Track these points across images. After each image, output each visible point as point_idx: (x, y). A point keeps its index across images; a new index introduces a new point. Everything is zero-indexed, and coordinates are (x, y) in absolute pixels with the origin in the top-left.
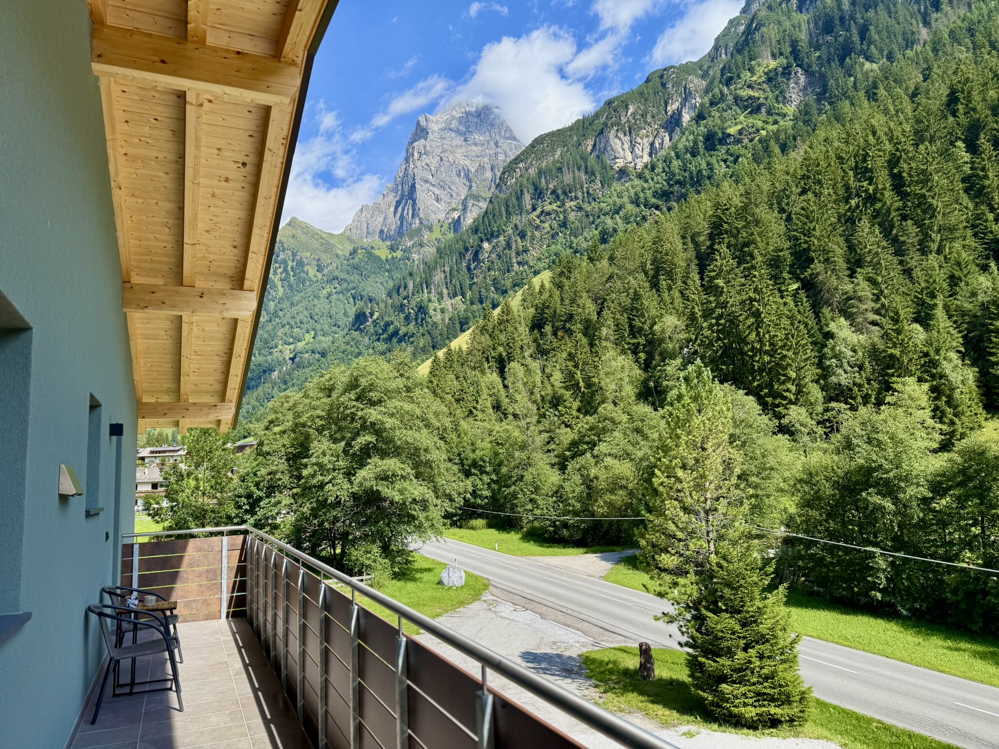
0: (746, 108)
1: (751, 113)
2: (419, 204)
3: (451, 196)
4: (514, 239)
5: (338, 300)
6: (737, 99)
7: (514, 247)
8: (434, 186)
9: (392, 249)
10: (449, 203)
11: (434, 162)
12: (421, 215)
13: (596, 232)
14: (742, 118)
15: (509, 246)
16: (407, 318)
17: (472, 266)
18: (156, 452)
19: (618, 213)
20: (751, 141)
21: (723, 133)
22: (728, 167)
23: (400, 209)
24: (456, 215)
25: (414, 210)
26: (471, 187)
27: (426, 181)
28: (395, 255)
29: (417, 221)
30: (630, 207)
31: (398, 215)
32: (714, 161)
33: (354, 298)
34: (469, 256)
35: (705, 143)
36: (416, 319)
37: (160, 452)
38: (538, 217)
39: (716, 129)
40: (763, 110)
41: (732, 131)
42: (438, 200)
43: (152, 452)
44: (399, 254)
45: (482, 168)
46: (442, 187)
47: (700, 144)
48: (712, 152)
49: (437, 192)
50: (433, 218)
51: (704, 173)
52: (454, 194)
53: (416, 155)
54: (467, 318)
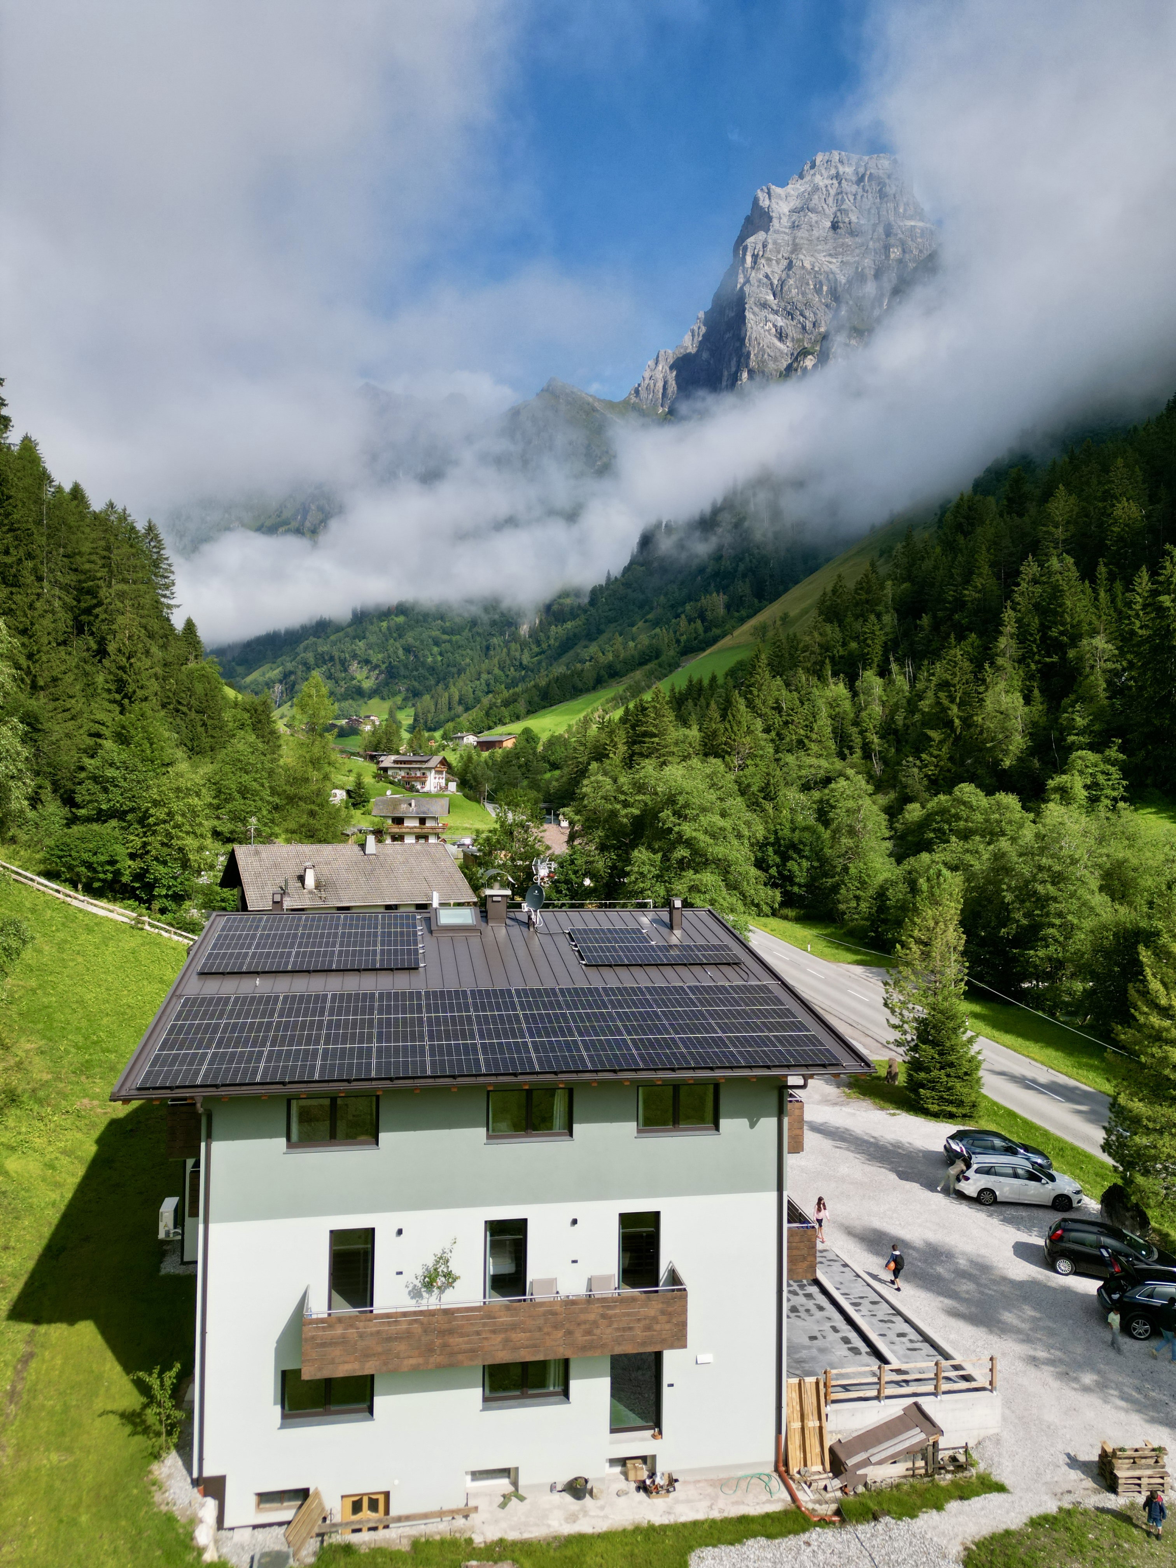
2: (751, 348)
3: (804, 328)
8: (776, 313)
10: (799, 341)
11: (776, 271)
12: (753, 364)
18: (401, 762)
23: (718, 355)
24: (809, 363)
25: (740, 356)
26: (838, 311)
37: (405, 762)
42: (780, 336)
43: (395, 762)
46: (790, 315)
49: (780, 322)
52: (809, 325)
53: (749, 260)
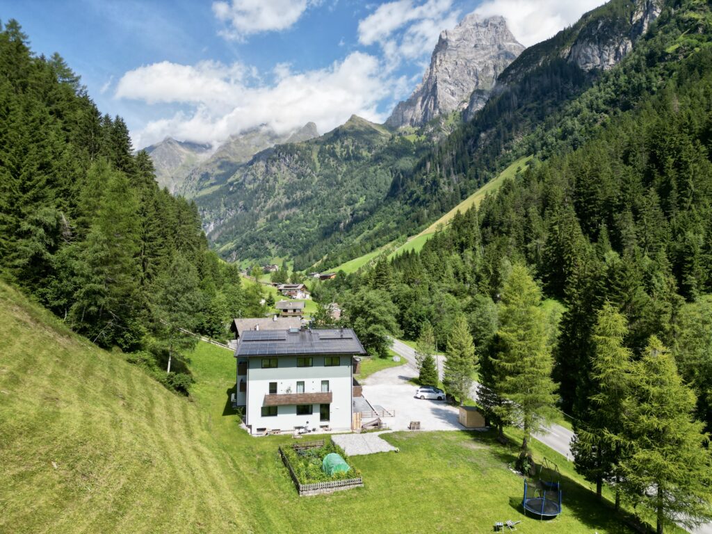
0: (686, 28)
1: (689, 32)
2: (440, 99)
3: (463, 90)
4: (502, 130)
5: (382, 173)
6: (679, 21)
7: (503, 136)
8: (450, 84)
9: (419, 133)
10: (461, 96)
11: (451, 66)
12: (441, 107)
13: (559, 130)
14: (681, 38)
15: (498, 134)
16: (425, 189)
17: (472, 151)
18: (287, 287)
19: (576, 116)
20: (685, 57)
21: (662, 52)
22: (664, 79)
23: (425, 103)
24: (465, 106)
25: (435, 103)
26: (477, 83)
27: (445, 81)
28: (420, 138)
29: (437, 111)
30: (586, 112)
31: (424, 107)
32: (652, 75)
33: (392, 172)
34: (471, 142)
35: (647, 61)
36: (431, 189)
37: (289, 287)
38: (522, 113)
39: (657, 50)
40: (700, 30)
41: (671, 49)
42: (453, 94)
43: (285, 287)
44: (423, 138)
45: (486, 68)
46: (457, 85)
47: (642, 63)
48: (653, 68)
49: (452, 88)
50: (449, 108)
51: (644, 85)
52: (465, 89)
53: (438, 62)
54: (466, 189)
